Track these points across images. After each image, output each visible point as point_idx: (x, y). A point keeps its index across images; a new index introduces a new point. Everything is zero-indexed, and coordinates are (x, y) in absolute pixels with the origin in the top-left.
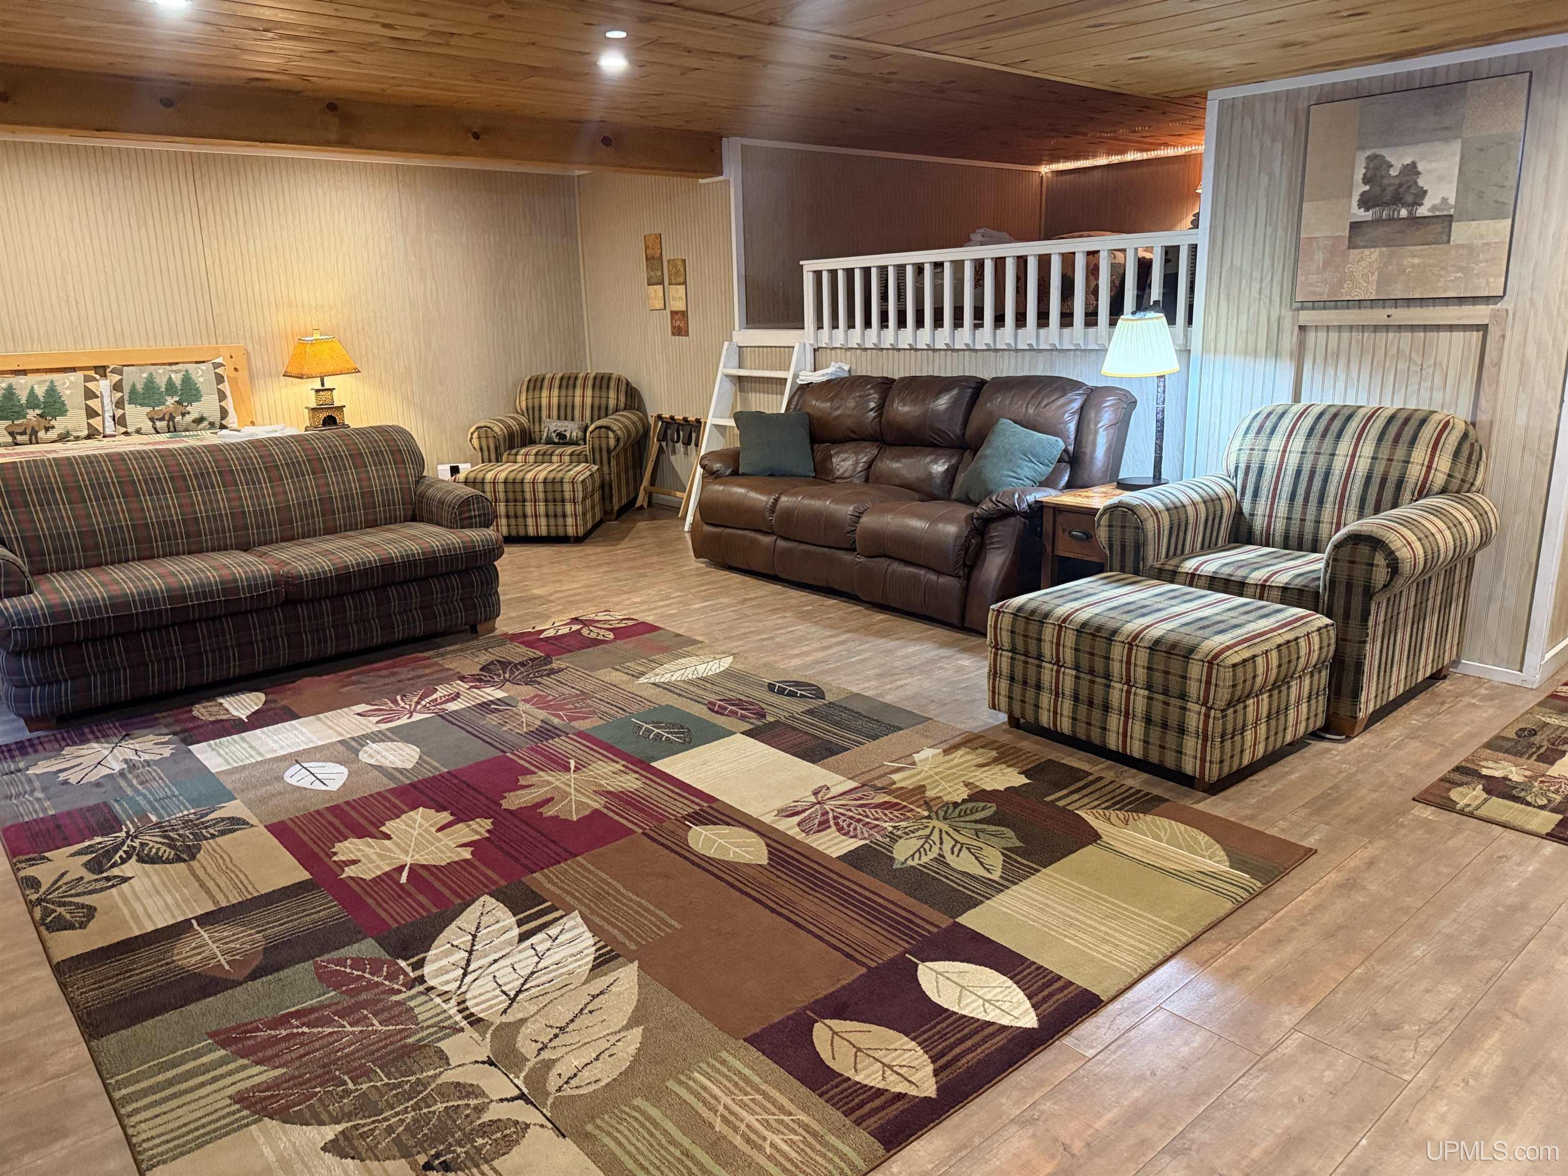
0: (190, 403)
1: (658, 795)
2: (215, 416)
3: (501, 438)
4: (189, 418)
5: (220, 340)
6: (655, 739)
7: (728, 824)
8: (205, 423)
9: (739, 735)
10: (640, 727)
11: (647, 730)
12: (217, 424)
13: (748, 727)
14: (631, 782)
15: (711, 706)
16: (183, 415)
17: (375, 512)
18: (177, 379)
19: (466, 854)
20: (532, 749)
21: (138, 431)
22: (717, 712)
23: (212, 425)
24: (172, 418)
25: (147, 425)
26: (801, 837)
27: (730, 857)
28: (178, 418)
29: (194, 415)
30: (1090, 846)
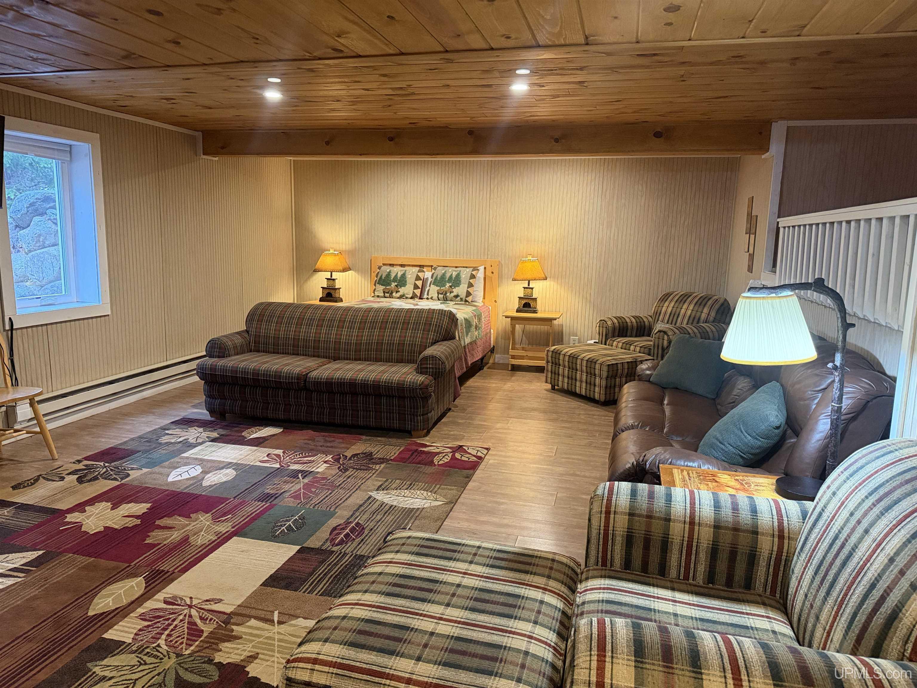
0: (455, 287)
2: (463, 295)
3: (610, 329)
4: (452, 295)
5: (489, 257)
8: (459, 298)
12: (464, 299)
16: (451, 293)
17: (403, 355)
18: (454, 274)
21: (432, 298)
23: (461, 299)
24: (446, 293)
25: (435, 296)
28: (448, 294)
29: (455, 293)
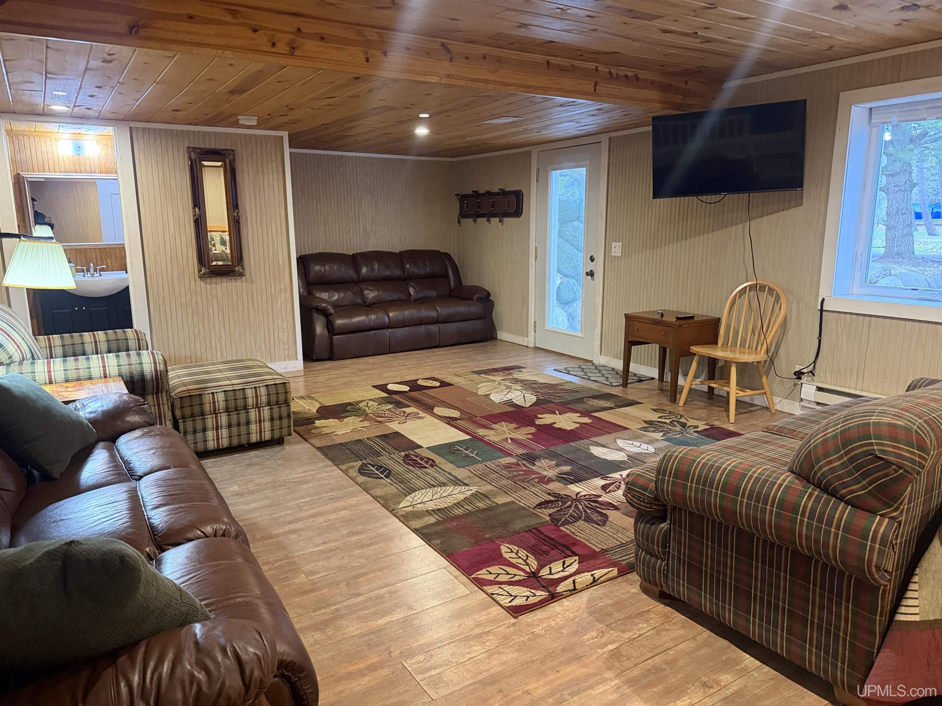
1: (471, 427)
6: (469, 448)
7: (445, 417)
9: (425, 447)
10: (477, 454)
11: (473, 453)
13: (418, 451)
14: (481, 432)
15: (433, 464)
19: (539, 416)
20: (534, 450)
22: (431, 459)
26: (419, 412)
27: (447, 409)
30: (326, 405)
